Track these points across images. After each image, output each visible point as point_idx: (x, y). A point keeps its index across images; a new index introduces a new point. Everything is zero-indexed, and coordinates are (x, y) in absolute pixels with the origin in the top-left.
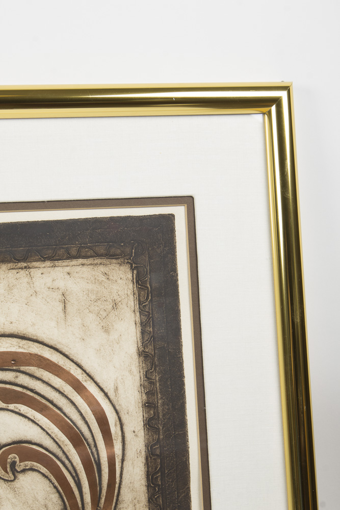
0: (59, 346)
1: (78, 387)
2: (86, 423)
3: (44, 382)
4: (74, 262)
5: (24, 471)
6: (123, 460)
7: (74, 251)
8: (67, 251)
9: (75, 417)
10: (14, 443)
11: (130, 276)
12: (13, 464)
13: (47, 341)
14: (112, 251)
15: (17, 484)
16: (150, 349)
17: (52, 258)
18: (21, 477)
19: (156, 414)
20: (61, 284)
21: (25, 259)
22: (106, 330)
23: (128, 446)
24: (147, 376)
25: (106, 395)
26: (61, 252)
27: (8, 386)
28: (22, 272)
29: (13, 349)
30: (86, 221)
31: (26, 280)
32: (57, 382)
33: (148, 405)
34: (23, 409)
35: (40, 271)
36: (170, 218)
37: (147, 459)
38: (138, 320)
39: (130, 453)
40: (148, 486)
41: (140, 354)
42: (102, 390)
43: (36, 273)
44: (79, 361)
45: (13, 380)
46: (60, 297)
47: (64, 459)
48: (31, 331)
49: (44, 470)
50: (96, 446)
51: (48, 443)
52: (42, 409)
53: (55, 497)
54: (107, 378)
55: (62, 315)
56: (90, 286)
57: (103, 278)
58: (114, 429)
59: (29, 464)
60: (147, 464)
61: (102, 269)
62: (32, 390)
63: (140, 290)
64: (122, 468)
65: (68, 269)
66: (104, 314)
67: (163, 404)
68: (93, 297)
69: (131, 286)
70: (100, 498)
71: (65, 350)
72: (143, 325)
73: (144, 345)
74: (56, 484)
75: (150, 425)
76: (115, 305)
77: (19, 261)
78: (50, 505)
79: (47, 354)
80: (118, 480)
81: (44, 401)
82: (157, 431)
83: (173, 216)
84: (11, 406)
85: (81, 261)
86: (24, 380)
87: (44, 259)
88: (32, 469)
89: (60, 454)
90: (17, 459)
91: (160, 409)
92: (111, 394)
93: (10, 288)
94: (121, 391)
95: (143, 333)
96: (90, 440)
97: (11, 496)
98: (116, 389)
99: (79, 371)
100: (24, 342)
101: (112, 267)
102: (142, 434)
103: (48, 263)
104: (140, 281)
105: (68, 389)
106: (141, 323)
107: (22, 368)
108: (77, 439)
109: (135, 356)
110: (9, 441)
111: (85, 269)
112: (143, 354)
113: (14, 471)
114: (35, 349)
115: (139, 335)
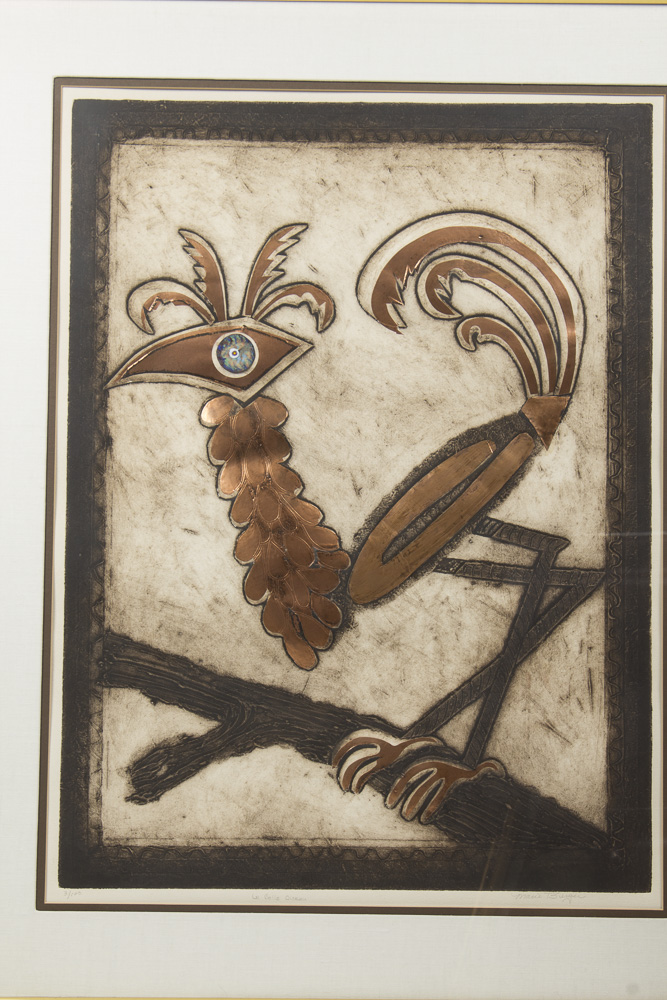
0: (526, 227)
1: (544, 269)
2: (549, 302)
3: (510, 260)
4: (547, 146)
5: (485, 343)
6: (583, 343)
7: (547, 135)
8: (541, 134)
9: (538, 295)
10: (477, 315)
11: (602, 163)
12: (475, 335)
13: (515, 221)
14: (586, 137)
15: (477, 354)
16: (618, 237)
17: (525, 141)
18: (482, 348)
19: (621, 301)
20: (532, 166)
21: (498, 140)
22: (575, 215)
23: (589, 330)
24: (614, 263)
25: (570, 277)
26: (534, 135)
27: (474, 261)
28: (495, 152)
29: (481, 226)
30: (561, 106)
31: (498, 160)
32: (523, 261)
33: (613, 292)
34: (488, 284)
35: (513, 152)
36: (648, 108)
37: (608, 344)
38: (608, 207)
39: (591, 338)
40: (608, 372)
41: (608, 241)
42: (567, 272)
43: (508, 154)
44: (546, 243)
45: (479, 255)
46: (531, 179)
47: (524, 334)
48: (500, 210)
49: (504, 344)
50: (557, 325)
51: (510, 318)
52: (507, 287)
53: (513, 371)
54: (572, 262)
55: (532, 197)
56: (561, 171)
57: (575, 164)
58: (577, 311)
59: (490, 336)
60: (608, 349)
61: (575, 154)
62: (497, 267)
63: (611, 177)
64: (582, 350)
65: (540, 152)
66: (574, 199)
67: (628, 292)
68: (564, 182)
69: (603, 173)
70: (558, 377)
71: (532, 231)
72: (613, 213)
73: (613, 232)
74: (516, 358)
75: (613, 311)
76: (586, 191)
77: (493, 141)
78: (508, 379)
79: (515, 233)
80: (577, 362)
81: (508, 278)
82: (620, 318)
83: (651, 106)
84: (477, 280)
85: (553, 145)
86: (490, 256)
87: (516, 141)
88: (492, 342)
89: (521, 330)
90: (479, 331)
91: (625, 296)
92: (576, 278)
93: (482, 167)
94: (586, 275)
95: (612, 220)
96: (552, 319)
97: (471, 365)
98: (581, 273)
99: (545, 252)
100: (493, 220)
101: (584, 153)
102: (604, 319)
103: (520, 145)
104: (612, 169)
105: (533, 269)
106: (611, 211)
107: (489, 245)
108: (538, 317)
109: (603, 243)
110: (473, 313)
111: (557, 153)
112: (611, 241)
113: (475, 342)
114: (503, 227)
115: (608, 222)
